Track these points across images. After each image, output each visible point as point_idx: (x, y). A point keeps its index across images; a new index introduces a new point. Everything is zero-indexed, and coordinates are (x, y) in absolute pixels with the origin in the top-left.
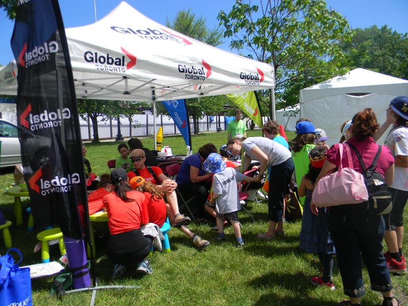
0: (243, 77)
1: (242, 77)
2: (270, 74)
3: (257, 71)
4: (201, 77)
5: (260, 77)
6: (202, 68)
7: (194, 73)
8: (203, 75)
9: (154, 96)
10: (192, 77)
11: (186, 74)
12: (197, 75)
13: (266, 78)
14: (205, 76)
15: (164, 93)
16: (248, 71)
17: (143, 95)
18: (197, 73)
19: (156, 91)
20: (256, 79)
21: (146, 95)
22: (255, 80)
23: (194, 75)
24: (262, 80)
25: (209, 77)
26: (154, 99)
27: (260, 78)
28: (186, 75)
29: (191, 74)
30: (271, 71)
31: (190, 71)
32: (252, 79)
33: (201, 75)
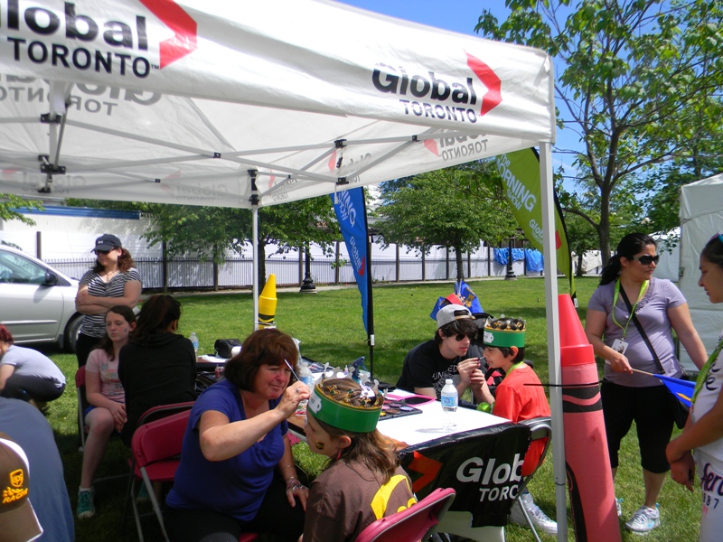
0: (390, 84)
1: (385, 83)
2: (530, 84)
3: (466, 67)
4: (123, 57)
5: (480, 90)
6: (141, 20)
7: (72, 33)
8: (135, 52)
9: (254, 193)
10: (58, 56)
11: (14, 34)
12: (91, 46)
13: (507, 98)
14: (153, 56)
15: (274, 185)
16: (419, 60)
17: (223, 190)
18: (90, 37)
19: (259, 180)
20: (460, 98)
21: (231, 191)
22: (455, 99)
23: (72, 44)
24: (488, 106)
25: (177, 65)
26: (254, 200)
27: (480, 97)
28: (17, 42)
29: (48, 41)
30: (537, 71)
31: (42, 20)
32: (436, 95)
33: (122, 50)
